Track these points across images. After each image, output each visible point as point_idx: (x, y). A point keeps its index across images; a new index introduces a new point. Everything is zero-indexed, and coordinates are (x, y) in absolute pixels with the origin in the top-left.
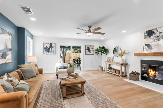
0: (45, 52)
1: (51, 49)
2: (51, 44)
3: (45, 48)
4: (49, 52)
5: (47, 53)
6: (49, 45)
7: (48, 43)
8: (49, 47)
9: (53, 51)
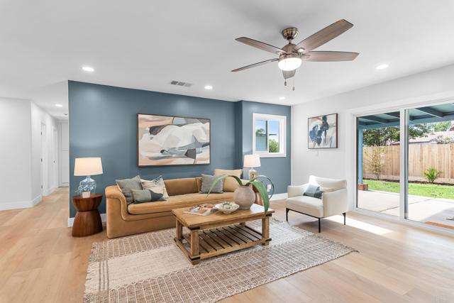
0: (311, 144)
1: (324, 132)
2: (325, 118)
3: (311, 132)
4: (319, 141)
5: (315, 145)
6: (319, 123)
7: (318, 118)
8: (319, 129)
9: (331, 139)
